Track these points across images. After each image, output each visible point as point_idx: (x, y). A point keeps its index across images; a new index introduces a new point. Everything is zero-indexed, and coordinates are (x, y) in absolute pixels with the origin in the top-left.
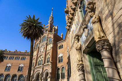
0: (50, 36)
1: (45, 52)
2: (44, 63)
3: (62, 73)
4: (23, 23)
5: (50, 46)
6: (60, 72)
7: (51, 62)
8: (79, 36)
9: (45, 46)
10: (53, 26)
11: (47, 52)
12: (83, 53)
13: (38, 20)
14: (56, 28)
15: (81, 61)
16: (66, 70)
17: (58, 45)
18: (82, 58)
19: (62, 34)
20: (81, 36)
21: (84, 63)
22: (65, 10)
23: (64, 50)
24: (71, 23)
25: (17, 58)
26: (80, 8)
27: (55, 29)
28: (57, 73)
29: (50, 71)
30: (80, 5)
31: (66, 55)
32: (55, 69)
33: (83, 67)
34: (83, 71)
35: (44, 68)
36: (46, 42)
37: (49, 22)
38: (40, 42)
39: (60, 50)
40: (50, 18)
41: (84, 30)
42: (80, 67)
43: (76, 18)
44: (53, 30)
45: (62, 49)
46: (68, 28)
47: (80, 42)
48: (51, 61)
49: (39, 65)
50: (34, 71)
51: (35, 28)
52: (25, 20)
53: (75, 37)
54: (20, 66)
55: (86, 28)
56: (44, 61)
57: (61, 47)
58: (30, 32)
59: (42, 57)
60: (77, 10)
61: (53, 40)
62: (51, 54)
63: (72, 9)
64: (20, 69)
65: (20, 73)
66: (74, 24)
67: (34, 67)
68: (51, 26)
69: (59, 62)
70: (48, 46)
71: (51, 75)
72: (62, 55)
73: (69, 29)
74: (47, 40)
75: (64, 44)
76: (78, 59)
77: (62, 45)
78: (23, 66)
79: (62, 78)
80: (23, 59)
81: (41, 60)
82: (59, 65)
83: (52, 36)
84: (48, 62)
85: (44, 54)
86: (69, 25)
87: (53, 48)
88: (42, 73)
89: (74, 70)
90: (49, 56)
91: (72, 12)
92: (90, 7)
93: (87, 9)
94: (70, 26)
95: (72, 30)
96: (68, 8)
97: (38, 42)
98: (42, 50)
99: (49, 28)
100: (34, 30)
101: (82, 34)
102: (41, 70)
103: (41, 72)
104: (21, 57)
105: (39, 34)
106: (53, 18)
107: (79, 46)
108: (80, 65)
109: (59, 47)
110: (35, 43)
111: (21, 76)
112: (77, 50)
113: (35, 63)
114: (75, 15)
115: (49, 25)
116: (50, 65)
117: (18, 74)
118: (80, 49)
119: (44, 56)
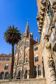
0: (27, 40)
1: (24, 54)
2: (24, 63)
3: (38, 71)
4: (6, 32)
5: (27, 48)
6: (37, 70)
7: (29, 62)
8: (48, 36)
9: (24, 49)
10: (29, 33)
11: (26, 54)
12: (53, 50)
13: (16, 28)
14: (32, 34)
15: (52, 58)
16: (42, 68)
17: (34, 48)
18: (52, 55)
19: (36, 39)
20: (50, 36)
21: (54, 60)
22: (37, 18)
23: (39, 52)
24: (41, 27)
25: (4, 60)
26: (48, 13)
27: (30, 35)
28: (34, 70)
29: (28, 69)
30: (47, 10)
31: (41, 55)
32: (33, 67)
33: (53, 63)
34: (54, 67)
35: (24, 67)
36: (24, 46)
37: (26, 30)
38: (20, 46)
39: (35, 51)
40: (26, 27)
41: (52, 30)
42: (50, 64)
43: (45, 22)
44: (29, 36)
45: (37, 51)
46: (39, 32)
47: (49, 42)
48: (29, 60)
49: (20, 64)
50: (16, 69)
51: (15, 35)
52: (7, 30)
53: (45, 38)
54: (6, 65)
55: (54, 27)
56: (23, 61)
57: (37, 49)
58: (11, 38)
59: (22, 58)
60: (45, 15)
61: (29, 44)
62: (28, 55)
63: (41, 14)
64: (6, 68)
65: (6, 71)
66: (44, 28)
67: (16, 66)
68: (27, 33)
69: (36, 61)
70: (26, 49)
71: (30, 72)
72: (38, 55)
73: (41, 32)
74: (25, 44)
75: (39, 46)
76: (49, 56)
77: (37, 48)
78: (8, 65)
79: (39, 75)
80: (8, 60)
81: (21, 60)
82: (36, 64)
83: (28, 41)
84: (27, 61)
85: (23, 55)
86: (40, 28)
87: (30, 50)
88: (23, 71)
89: (46, 67)
90: (27, 57)
91: (42, 17)
92: (55, 7)
93: (52, 9)
94: (41, 30)
95: (43, 32)
96: (39, 16)
97: (18, 46)
98: (22, 52)
99: (26, 35)
100: (13, 36)
101: (51, 33)
102: (22, 68)
103: (21, 70)
104: (6, 58)
105: (18, 39)
106: (28, 26)
107: (49, 45)
108: (51, 62)
109: (35, 49)
110: (16, 47)
111: (7, 73)
112: (47, 48)
113: (17, 63)
114: (45, 20)
115: (26, 32)
116: (29, 64)
117: (5, 71)
118: (50, 47)
119: (23, 57)
